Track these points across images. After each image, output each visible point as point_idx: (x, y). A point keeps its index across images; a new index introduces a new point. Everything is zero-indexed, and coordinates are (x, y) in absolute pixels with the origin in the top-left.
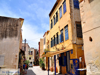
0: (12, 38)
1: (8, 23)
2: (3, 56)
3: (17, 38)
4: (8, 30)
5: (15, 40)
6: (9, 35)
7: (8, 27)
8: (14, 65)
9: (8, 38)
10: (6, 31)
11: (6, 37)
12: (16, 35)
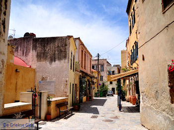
0: (62, 61)
1: (56, 44)
2: (53, 82)
3: (67, 61)
4: (56, 52)
5: (65, 62)
6: (58, 57)
7: (56, 49)
8: (65, 91)
9: (57, 62)
10: (54, 54)
11: (55, 61)
12: (65, 57)
